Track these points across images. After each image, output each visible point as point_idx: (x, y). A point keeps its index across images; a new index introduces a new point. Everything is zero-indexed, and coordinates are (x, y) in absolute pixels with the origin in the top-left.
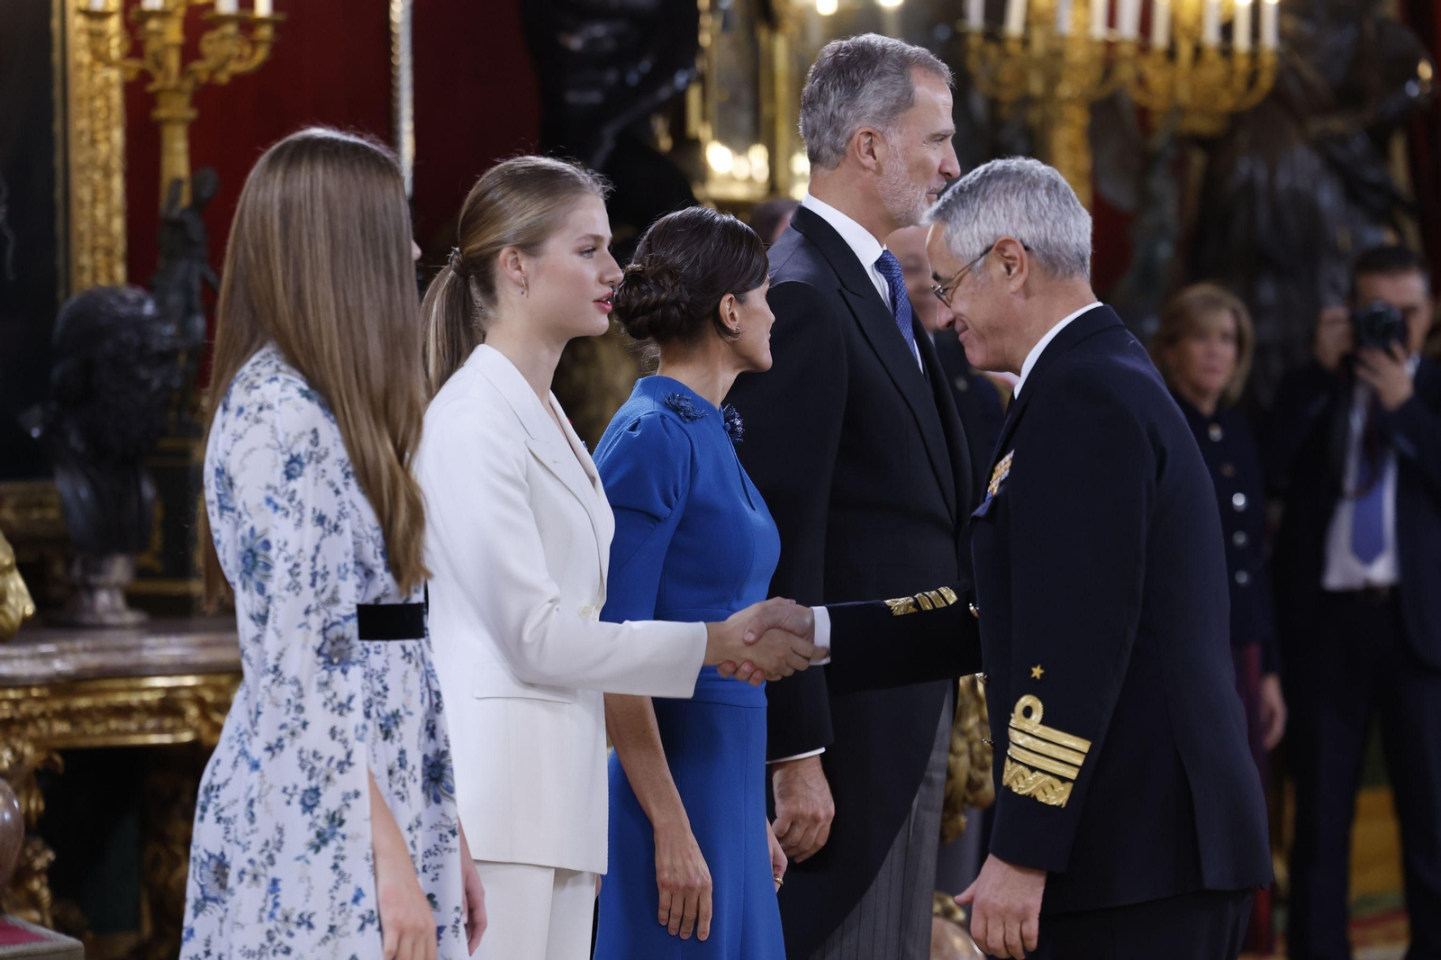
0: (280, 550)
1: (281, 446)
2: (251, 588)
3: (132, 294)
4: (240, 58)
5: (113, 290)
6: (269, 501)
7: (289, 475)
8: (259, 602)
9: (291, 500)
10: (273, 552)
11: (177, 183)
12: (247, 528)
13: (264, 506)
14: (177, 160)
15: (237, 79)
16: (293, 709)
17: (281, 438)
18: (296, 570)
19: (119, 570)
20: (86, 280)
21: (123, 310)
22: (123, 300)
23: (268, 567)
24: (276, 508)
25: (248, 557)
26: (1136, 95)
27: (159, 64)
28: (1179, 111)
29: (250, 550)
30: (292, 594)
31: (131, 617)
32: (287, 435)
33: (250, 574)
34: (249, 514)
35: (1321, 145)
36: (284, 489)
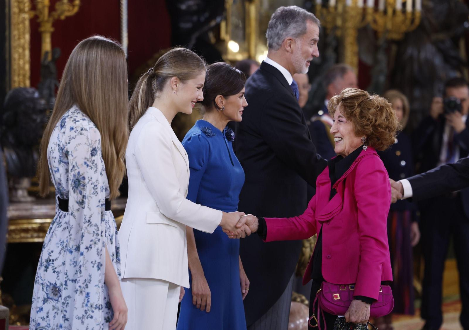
0: (89, 180)
1: (90, 145)
2: (77, 192)
3: (31, 90)
4: (69, 11)
5: (25, 89)
6: (85, 163)
7: (92, 155)
8: (80, 197)
9: (93, 163)
10: (86, 181)
11: (47, 53)
12: (77, 172)
13: (84, 165)
14: (47, 45)
15: (68, 18)
16: (95, 235)
17: (90, 142)
18: (96, 187)
19: (26, 183)
20: (16, 85)
21: (28, 95)
22: (28, 92)
23: (84, 186)
24: (88, 166)
25: (76, 181)
26: (373, 26)
27: (41, 13)
28: (387, 31)
29: (78, 180)
30: (94, 195)
31: (29, 199)
32: (92, 141)
33: (77, 188)
34: (78, 167)
35: (435, 43)
36: (91, 159)
